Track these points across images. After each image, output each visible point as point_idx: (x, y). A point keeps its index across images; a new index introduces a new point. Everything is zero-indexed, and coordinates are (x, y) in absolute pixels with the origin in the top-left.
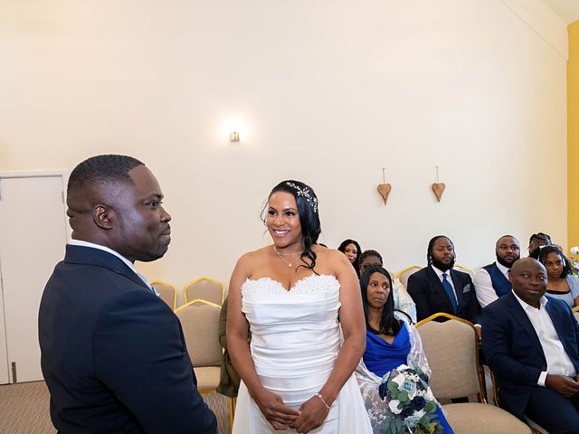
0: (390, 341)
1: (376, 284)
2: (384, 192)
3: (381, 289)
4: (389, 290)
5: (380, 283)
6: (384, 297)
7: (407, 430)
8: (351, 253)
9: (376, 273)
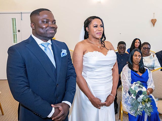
0: (141, 75)
1: (136, 56)
2: (153, 22)
3: (138, 58)
4: (141, 57)
5: (138, 55)
6: (139, 60)
7: (139, 103)
8: (137, 43)
9: (136, 52)
